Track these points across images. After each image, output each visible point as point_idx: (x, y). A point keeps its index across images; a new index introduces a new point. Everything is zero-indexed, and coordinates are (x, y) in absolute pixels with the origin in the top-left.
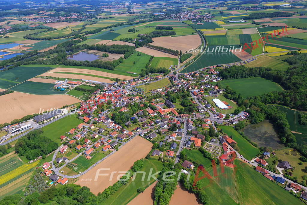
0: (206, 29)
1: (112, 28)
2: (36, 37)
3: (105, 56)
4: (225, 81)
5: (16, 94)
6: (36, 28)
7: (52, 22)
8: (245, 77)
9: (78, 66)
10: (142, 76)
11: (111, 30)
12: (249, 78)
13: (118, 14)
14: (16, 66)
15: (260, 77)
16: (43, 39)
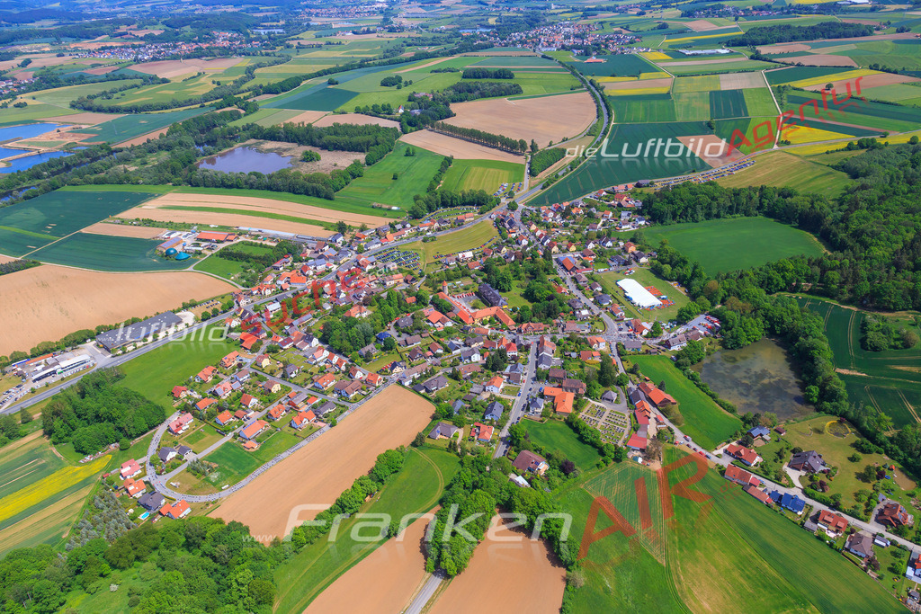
0: (614, 76)
1: (334, 77)
2: (106, 103)
3: (309, 158)
4: (658, 227)
5: (48, 270)
6: (109, 78)
7: (154, 59)
8: (718, 216)
9: (231, 187)
10: (415, 216)
11: (331, 83)
12: (730, 219)
13: (354, 33)
14: (46, 191)
15: (760, 217)
16: (129, 110)
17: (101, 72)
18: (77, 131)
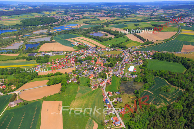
3: (106, 35)
13: (143, 15)
16: (89, 24)
17: (92, 18)
18: (80, 26)
